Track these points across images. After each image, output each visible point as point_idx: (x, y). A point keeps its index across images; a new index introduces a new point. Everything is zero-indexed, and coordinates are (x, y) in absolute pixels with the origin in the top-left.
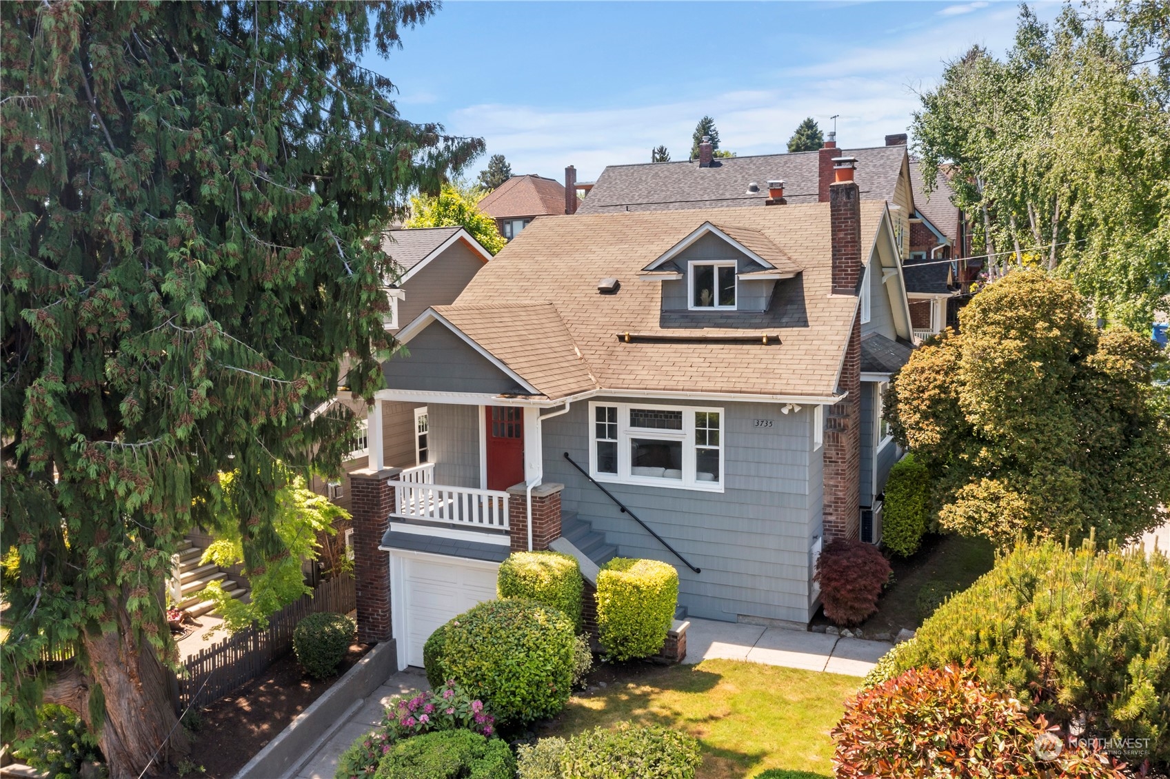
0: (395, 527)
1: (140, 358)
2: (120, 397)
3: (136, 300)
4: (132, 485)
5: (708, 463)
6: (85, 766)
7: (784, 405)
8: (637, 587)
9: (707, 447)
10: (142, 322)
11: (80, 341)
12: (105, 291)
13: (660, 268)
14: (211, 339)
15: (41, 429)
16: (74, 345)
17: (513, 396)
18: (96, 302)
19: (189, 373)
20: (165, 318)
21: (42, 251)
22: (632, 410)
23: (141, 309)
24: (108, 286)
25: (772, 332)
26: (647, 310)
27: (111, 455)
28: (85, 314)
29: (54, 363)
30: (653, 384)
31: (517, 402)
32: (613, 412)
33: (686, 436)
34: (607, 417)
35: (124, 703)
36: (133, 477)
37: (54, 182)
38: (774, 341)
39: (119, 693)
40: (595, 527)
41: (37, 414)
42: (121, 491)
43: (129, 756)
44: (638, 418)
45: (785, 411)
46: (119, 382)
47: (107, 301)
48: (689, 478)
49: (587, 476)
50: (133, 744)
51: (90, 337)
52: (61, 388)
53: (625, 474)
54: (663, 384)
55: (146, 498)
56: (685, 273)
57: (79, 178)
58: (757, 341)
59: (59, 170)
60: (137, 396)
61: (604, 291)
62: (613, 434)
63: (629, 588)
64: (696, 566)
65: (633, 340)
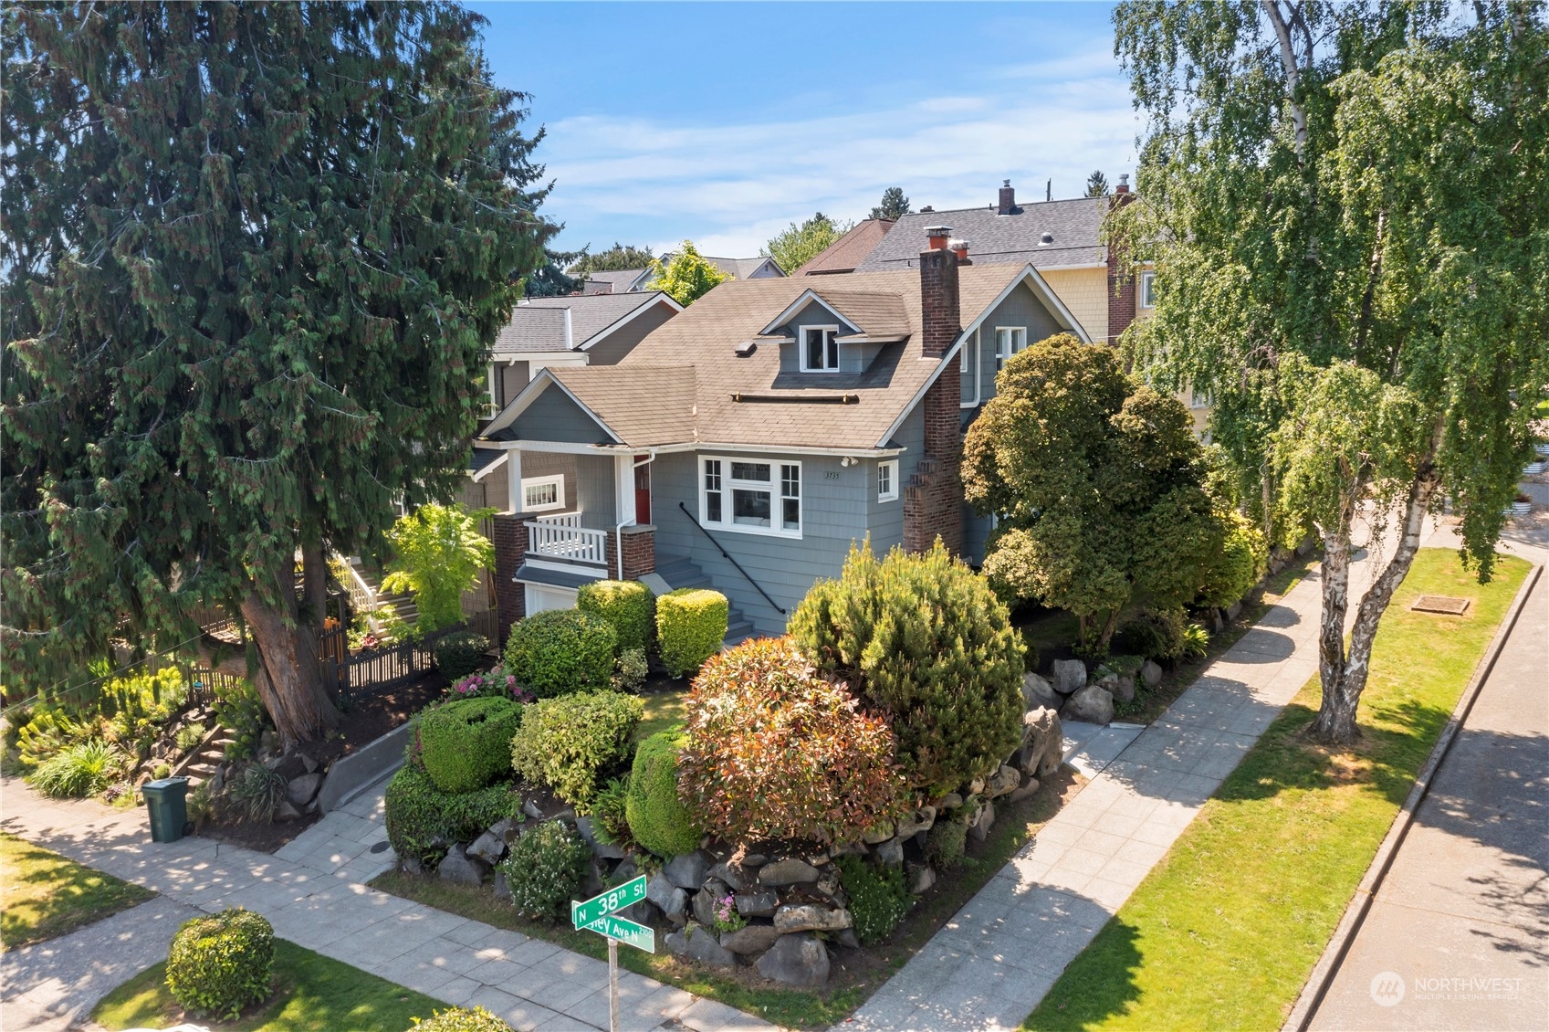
0: (530, 563)
1: (266, 401)
2: (250, 426)
3: (263, 358)
4: (249, 487)
5: (791, 513)
6: (265, 733)
7: (841, 458)
8: (683, 609)
9: (791, 497)
10: (267, 374)
11: (224, 387)
12: (240, 352)
13: (773, 332)
14: (308, 386)
15: (193, 448)
16: (220, 389)
17: (603, 444)
18: (234, 360)
19: (294, 410)
20: (281, 371)
21: (202, 323)
22: (734, 464)
23: (267, 365)
24: (243, 349)
25: (852, 393)
26: (768, 372)
27: (236, 466)
28: (227, 368)
29: (205, 403)
30: (740, 438)
31: (605, 451)
32: (718, 464)
33: (774, 486)
34: (714, 468)
35: (285, 679)
36: (249, 482)
37: (214, 273)
38: (854, 400)
39: (282, 671)
40: (704, 570)
41: (190, 436)
42: (241, 491)
43: (290, 722)
44: (739, 471)
45: (845, 464)
46: (250, 418)
47: (241, 358)
48: (775, 527)
49: (697, 523)
50: (293, 714)
51: (231, 385)
52: (207, 420)
53: (728, 523)
54: (749, 438)
55: (258, 496)
56: (797, 336)
57: (230, 270)
58: (838, 400)
59: (217, 266)
60: (261, 428)
61: (742, 354)
62: (718, 486)
63: (677, 610)
64: (782, 607)
65: (744, 399)
